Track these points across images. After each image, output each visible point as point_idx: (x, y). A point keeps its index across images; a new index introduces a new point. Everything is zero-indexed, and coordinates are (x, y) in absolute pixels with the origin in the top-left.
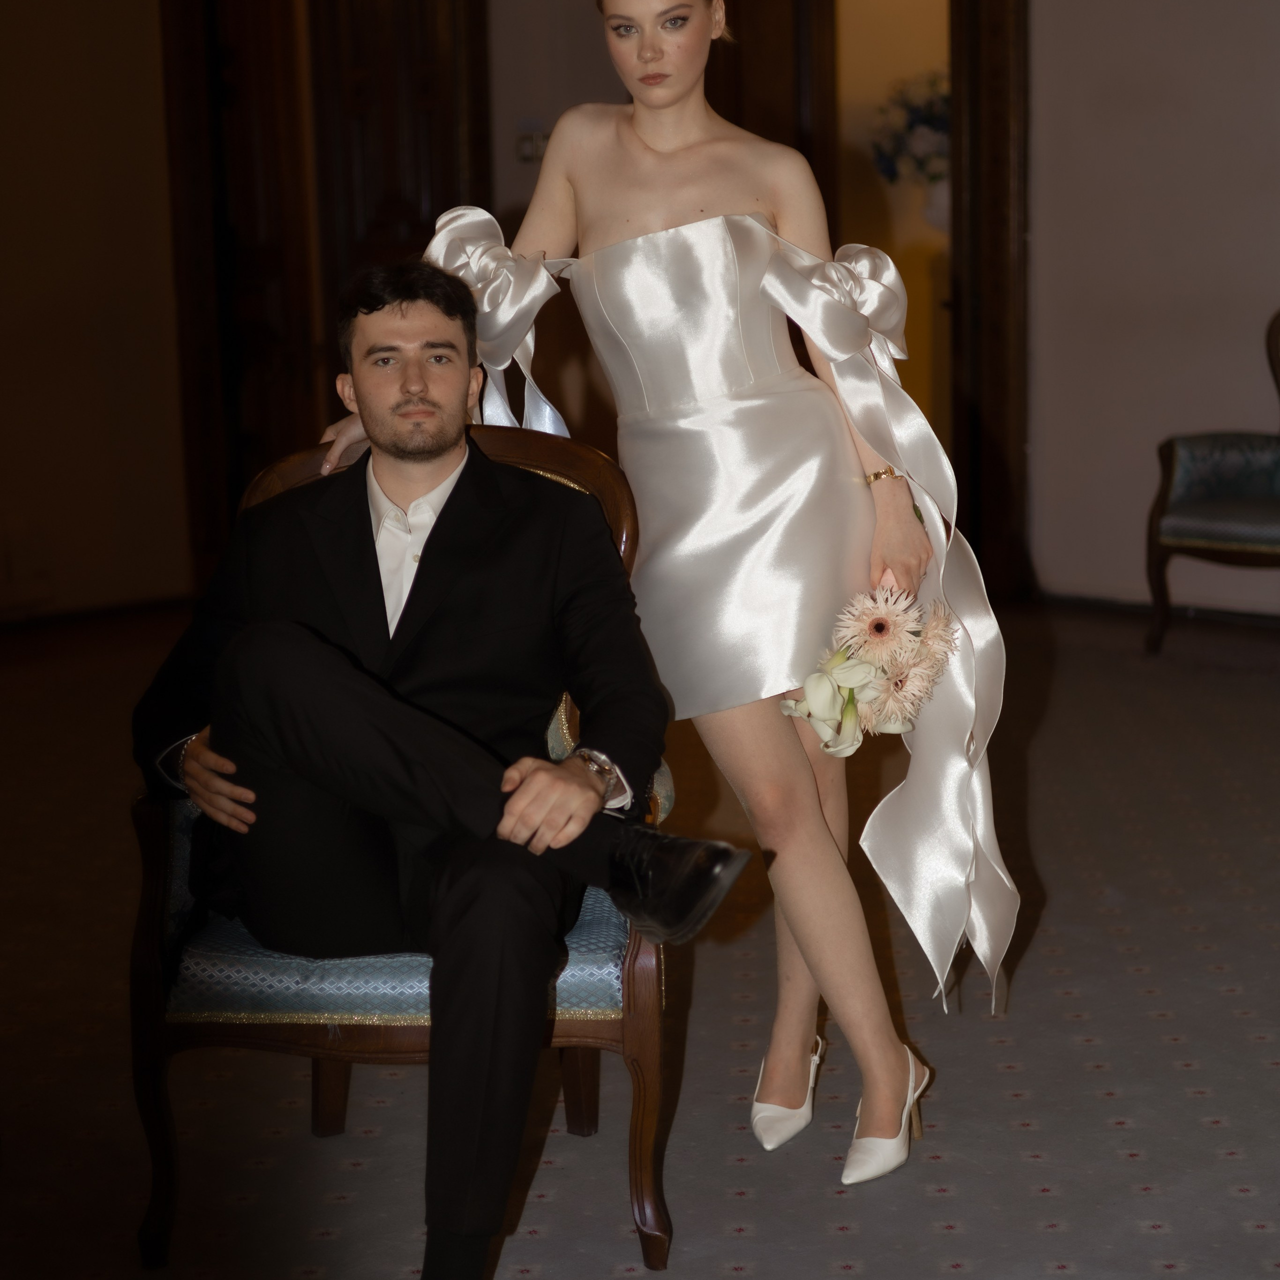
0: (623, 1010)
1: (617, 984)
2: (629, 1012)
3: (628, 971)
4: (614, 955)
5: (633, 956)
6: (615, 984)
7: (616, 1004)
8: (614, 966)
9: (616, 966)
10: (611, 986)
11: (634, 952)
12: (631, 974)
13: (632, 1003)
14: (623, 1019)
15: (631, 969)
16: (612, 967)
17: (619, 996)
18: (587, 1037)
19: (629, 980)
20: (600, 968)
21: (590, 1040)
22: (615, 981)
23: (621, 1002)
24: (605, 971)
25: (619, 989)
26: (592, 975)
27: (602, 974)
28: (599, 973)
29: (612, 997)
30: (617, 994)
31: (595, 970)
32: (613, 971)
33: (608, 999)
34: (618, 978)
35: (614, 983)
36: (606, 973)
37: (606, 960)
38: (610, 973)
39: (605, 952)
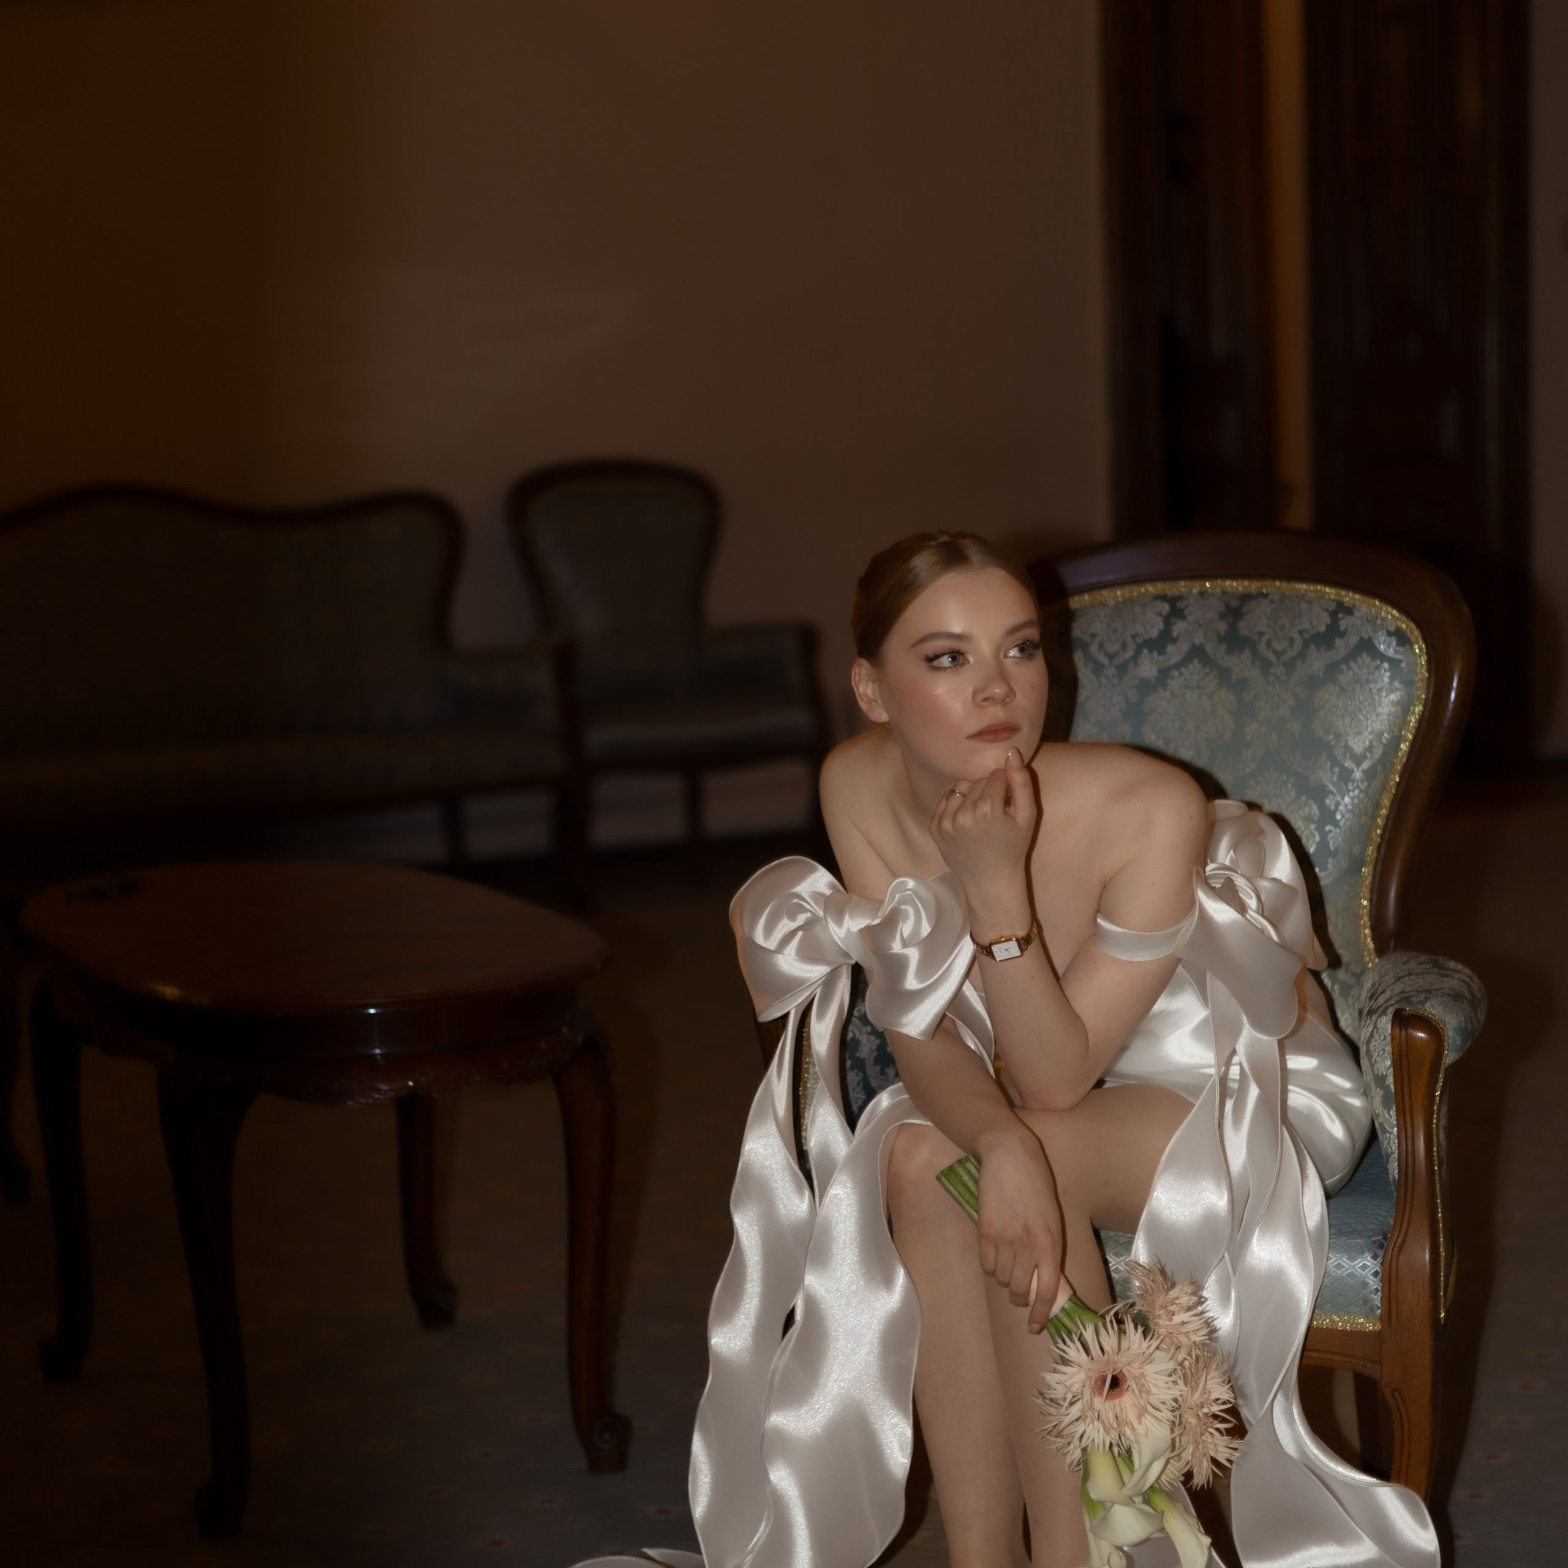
0: (1380, 1319)
1: (1374, 1283)
2: (1390, 1323)
3: (1390, 1265)
4: (1374, 1242)
5: (1398, 1245)
6: (1371, 1283)
7: (1372, 1310)
8: (1371, 1258)
9: (1375, 1257)
10: (1365, 1284)
11: (1400, 1240)
12: (1394, 1269)
13: (1394, 1311)
14: (1381, 1331)
15: (1394, 1263)
16: (1369, 1258)
17: (1377, 1300)
18: (1332, 1353)
19: (1390, 1277)
20: (1352, 1259)
21: (1335, 1357)
22: (1372, 1278)
23: (1378, 1308)
24: (1359, 1263)
25: (1377, 1290)
26: (1339, 1266)
27: (1354, 1267)
28: (1349, 1265)
29: (1366, 1301)
30: (1374, 1296)
31: (1345, 1261)
32: (1369, 1264)
33: (1361, 1302)
34: (1376, 1274)
35: (1370, 1281)
36: (1359, 1266)
37: (1362, 1248)
38: (1364, 1267)
39: (1361, 1236)
